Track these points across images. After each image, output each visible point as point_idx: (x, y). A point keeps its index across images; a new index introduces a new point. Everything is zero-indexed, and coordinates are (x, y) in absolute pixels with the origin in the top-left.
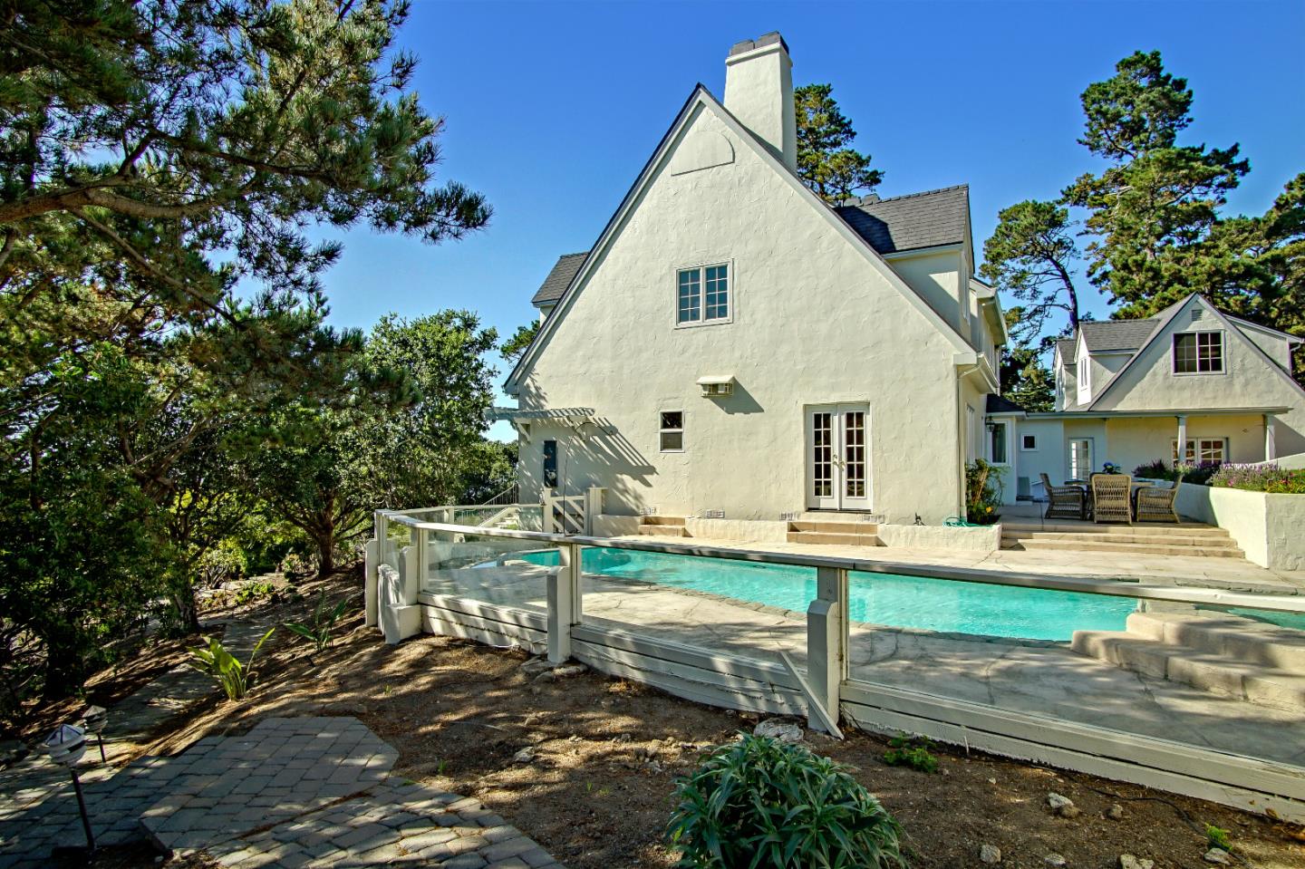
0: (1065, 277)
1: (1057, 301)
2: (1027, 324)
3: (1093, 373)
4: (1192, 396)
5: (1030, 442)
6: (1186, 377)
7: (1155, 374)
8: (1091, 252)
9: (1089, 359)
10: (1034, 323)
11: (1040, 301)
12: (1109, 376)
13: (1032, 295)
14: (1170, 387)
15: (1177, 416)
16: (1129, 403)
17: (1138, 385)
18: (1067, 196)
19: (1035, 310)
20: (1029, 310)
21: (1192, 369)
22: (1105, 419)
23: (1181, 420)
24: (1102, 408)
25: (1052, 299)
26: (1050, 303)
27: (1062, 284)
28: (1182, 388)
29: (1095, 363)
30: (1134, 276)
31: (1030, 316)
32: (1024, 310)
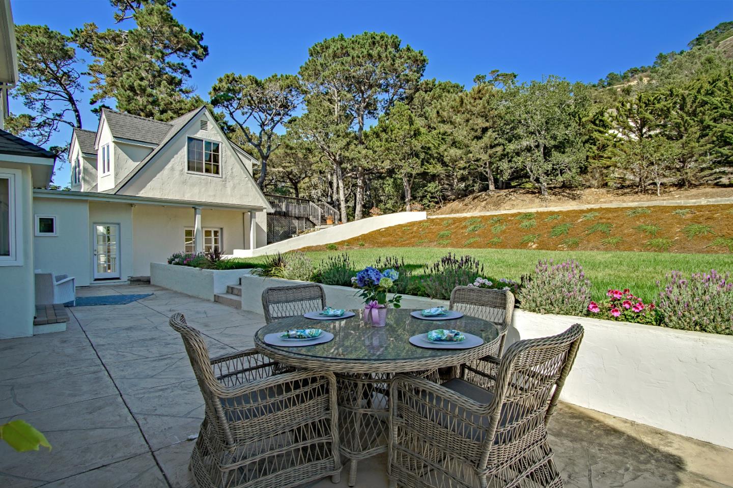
0: (71, 100)
1: (64, 118)
2: (37, 132)
3: (117, 159)
4: (200, 192)
5: (47, 225)
6: (196, 176)
7: (172, 169)
8: (95, 85)
9: (112, 146)
10: (43, 133)
11: (50, 115)
12: (132, 166)
13: (42, 110)
14: (184, 182)
15: (195, 206)
16: (151, 191)
17: (158, 176)
18: (76, 36)
19: (44, 122)
20: (40, 120)
21: (200, 170)
22: (131, 205)
23: (197, 210)
24: (128, 192)
25: (60, 116)
26: (57, 118)
27: (70, 107)
28: (193, 185)
29: (120, 151)
30: (138, 98)
31: (40, 126)
32: (34, 119)
